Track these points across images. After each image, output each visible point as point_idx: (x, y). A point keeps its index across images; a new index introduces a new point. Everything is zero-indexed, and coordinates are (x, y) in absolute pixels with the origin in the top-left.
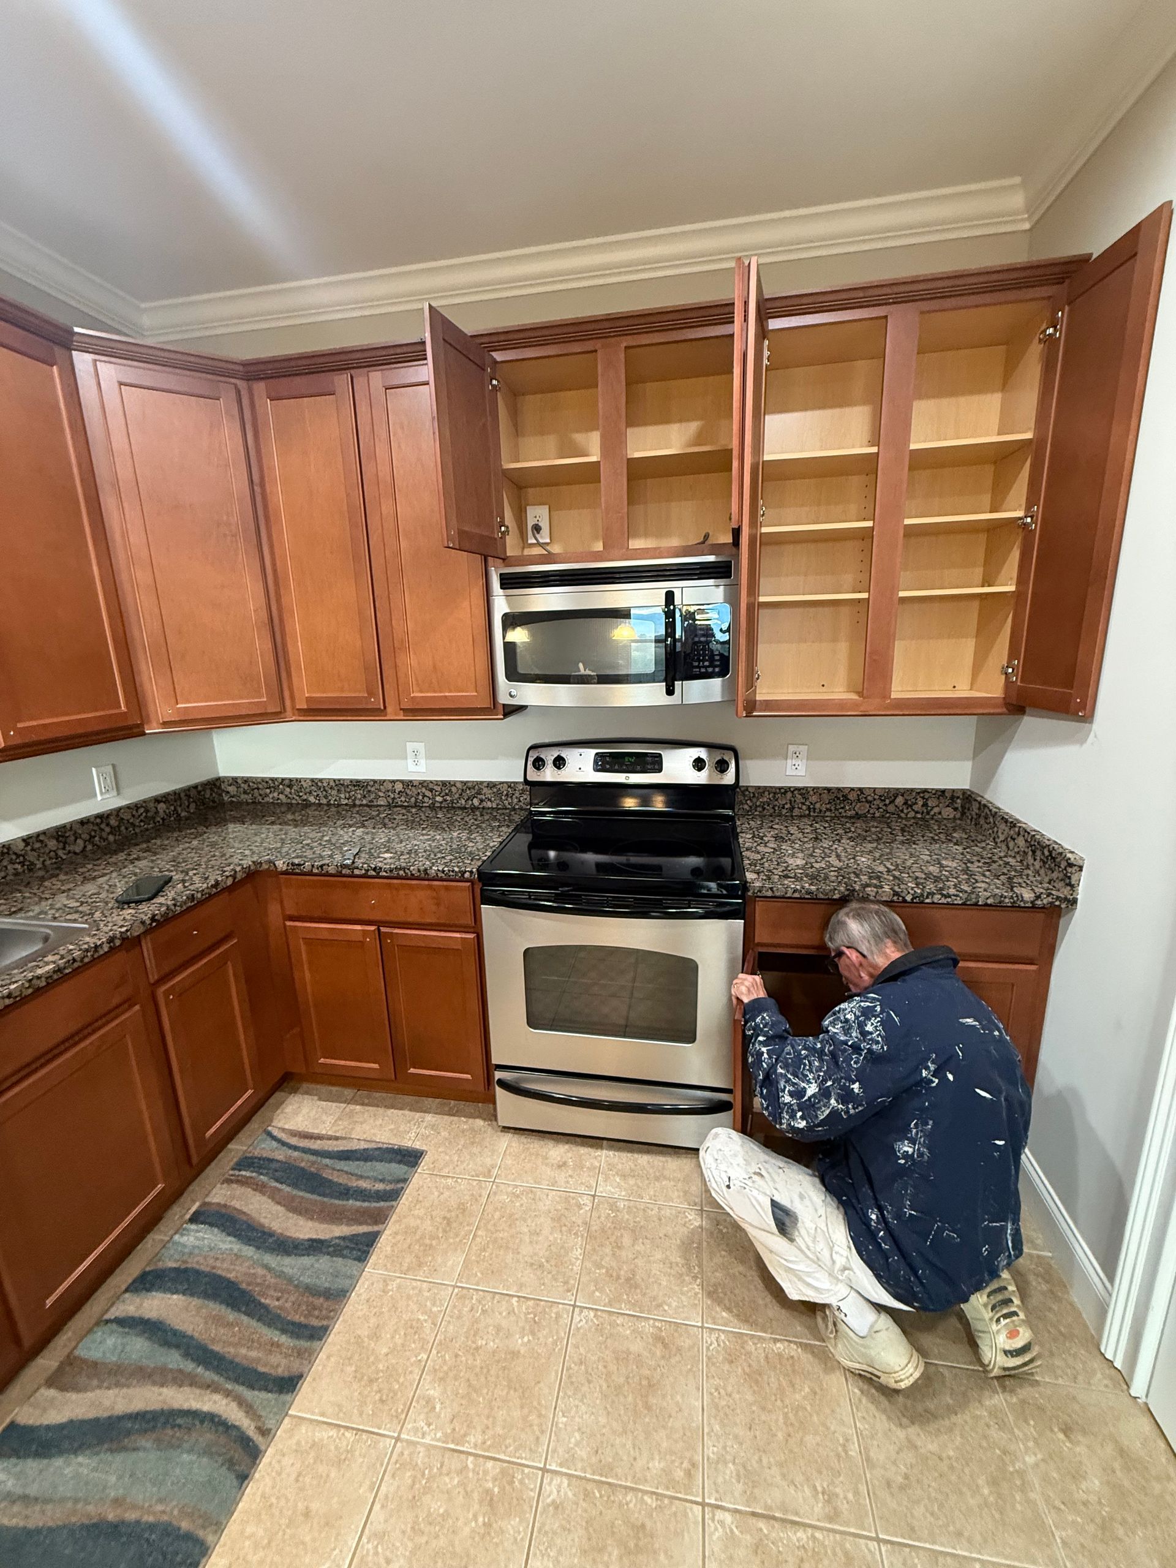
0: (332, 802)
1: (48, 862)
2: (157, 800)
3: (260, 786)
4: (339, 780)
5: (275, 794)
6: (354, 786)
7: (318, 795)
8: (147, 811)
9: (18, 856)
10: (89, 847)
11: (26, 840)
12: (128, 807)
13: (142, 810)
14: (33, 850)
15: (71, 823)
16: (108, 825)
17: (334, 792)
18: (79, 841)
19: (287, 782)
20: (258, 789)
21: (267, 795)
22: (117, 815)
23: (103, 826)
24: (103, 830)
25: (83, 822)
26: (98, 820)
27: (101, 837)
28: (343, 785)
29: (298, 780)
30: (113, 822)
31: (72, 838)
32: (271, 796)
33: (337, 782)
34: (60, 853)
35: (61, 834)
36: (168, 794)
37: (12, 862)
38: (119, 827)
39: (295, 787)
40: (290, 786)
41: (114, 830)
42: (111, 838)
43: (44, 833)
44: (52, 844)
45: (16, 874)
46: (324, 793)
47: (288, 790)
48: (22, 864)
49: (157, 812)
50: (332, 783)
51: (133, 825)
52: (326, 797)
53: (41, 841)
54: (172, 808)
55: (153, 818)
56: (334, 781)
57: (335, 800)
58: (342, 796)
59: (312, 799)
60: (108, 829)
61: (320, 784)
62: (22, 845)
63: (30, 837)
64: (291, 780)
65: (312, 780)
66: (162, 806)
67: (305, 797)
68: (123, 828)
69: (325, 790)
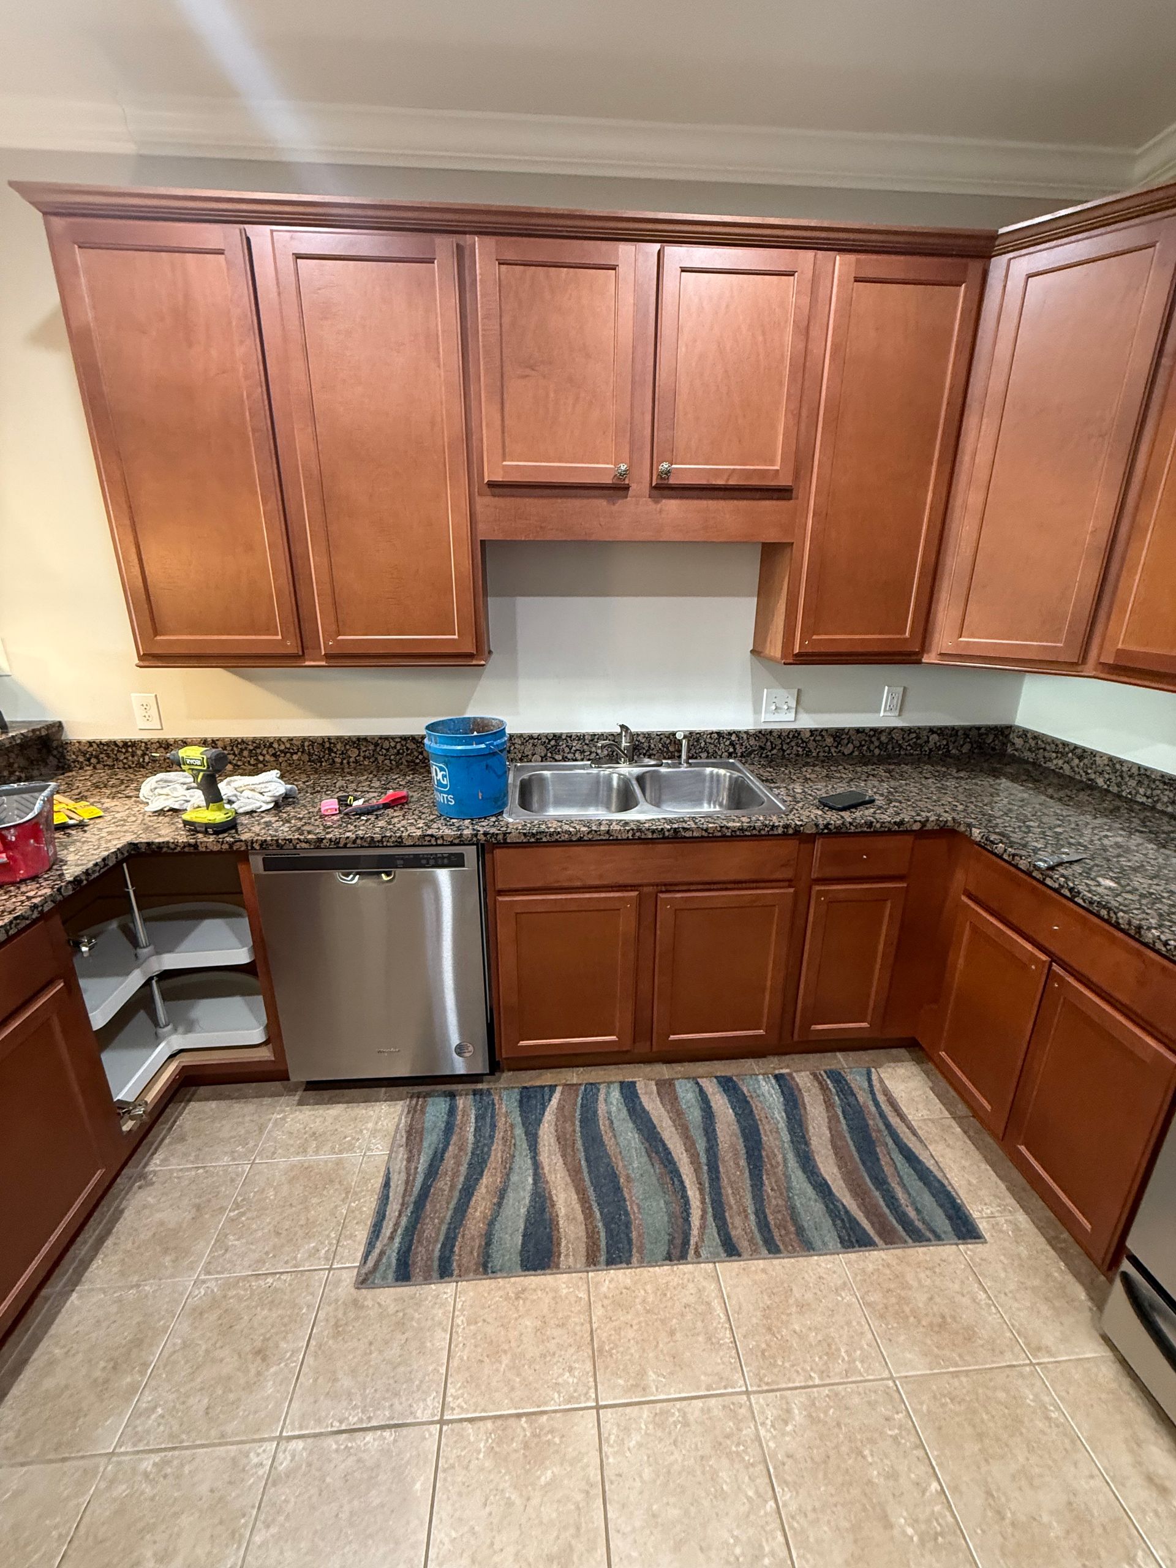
0: (1124, 794)
1: (821, 754)
2: (932, 730)
3: (1048, 748)
4: (1146, 769)
5: (1060, 762)
6: (1165, 783)
7: (1109, 779)
8: (918, 738)
9: (803, 742)
10: (856, 753)
11: (812, 732)
12: (902, 729)
13: (914, 735)
14: (814, 740)
15: (849, 729)
16: (878, 739)
17: (1133, 783)
18: (850, 745)
19: (1079, 751)
20: (1045, 749)
21: (1050, 760)
22: (890, 734)
23: (874, 739)
24: (872, 742)
25: (858, 731)
26: (872, 733)
27: (868, 748)
28: (1148, 777)
29: (1094, 754)
30: (883, 738)
31: (846, 741)
32: (1055, 762)
33: (1142, 771)
34: (833, 750)
35: (839, 735)
36: (946, 728)
37: (797, 745)
38: (887, 744)
39: (1086, 761)
40: (1081, 758)
41: (882, 746)
42: (877, 751)
43: (826, 730)
44: (829, 741)
45: (797, 755)
46: (1119, 779)
47: (1076, 761)
48: (804, 748)
49: (928, 742)
50: (1134, 771)
51: (900, 747)
52: (1119, 785)
53: (823, 736)
54: (945, 742)
55: (921, 746)
56: (1139, 767)
57: (1130, 793)
58: (1142, 791)
59: (1100, 782)
60: (877, 743)
61: (1118, 766)
62: (808, 734)
63: (816, 730)
64: (1084, 750)
65: (1111, 759)
66: (934, 738)
67: (1093, 776)
68: (890, 747)
69: (1122, 777)
